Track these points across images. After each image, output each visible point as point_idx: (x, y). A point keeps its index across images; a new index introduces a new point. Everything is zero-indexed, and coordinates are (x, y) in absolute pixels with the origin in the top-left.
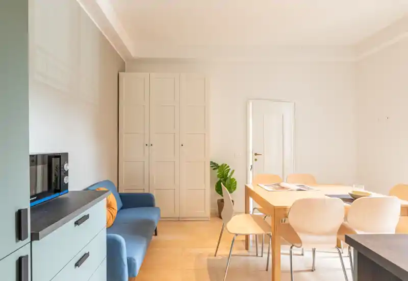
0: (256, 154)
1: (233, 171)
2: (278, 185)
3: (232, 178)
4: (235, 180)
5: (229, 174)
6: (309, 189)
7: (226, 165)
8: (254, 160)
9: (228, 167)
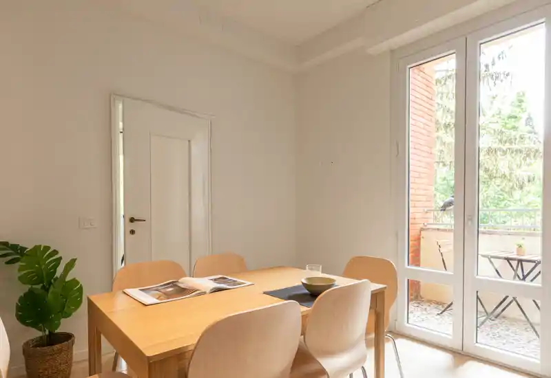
0: (132, 220)
1: (74, 261)
2: (173, 284)
3: (68, 279)
4: (78, 283)
5: (60, 271)
6: (235, 283)
7: (47, 248)
8: (128, 232)
9: (55, 252)
